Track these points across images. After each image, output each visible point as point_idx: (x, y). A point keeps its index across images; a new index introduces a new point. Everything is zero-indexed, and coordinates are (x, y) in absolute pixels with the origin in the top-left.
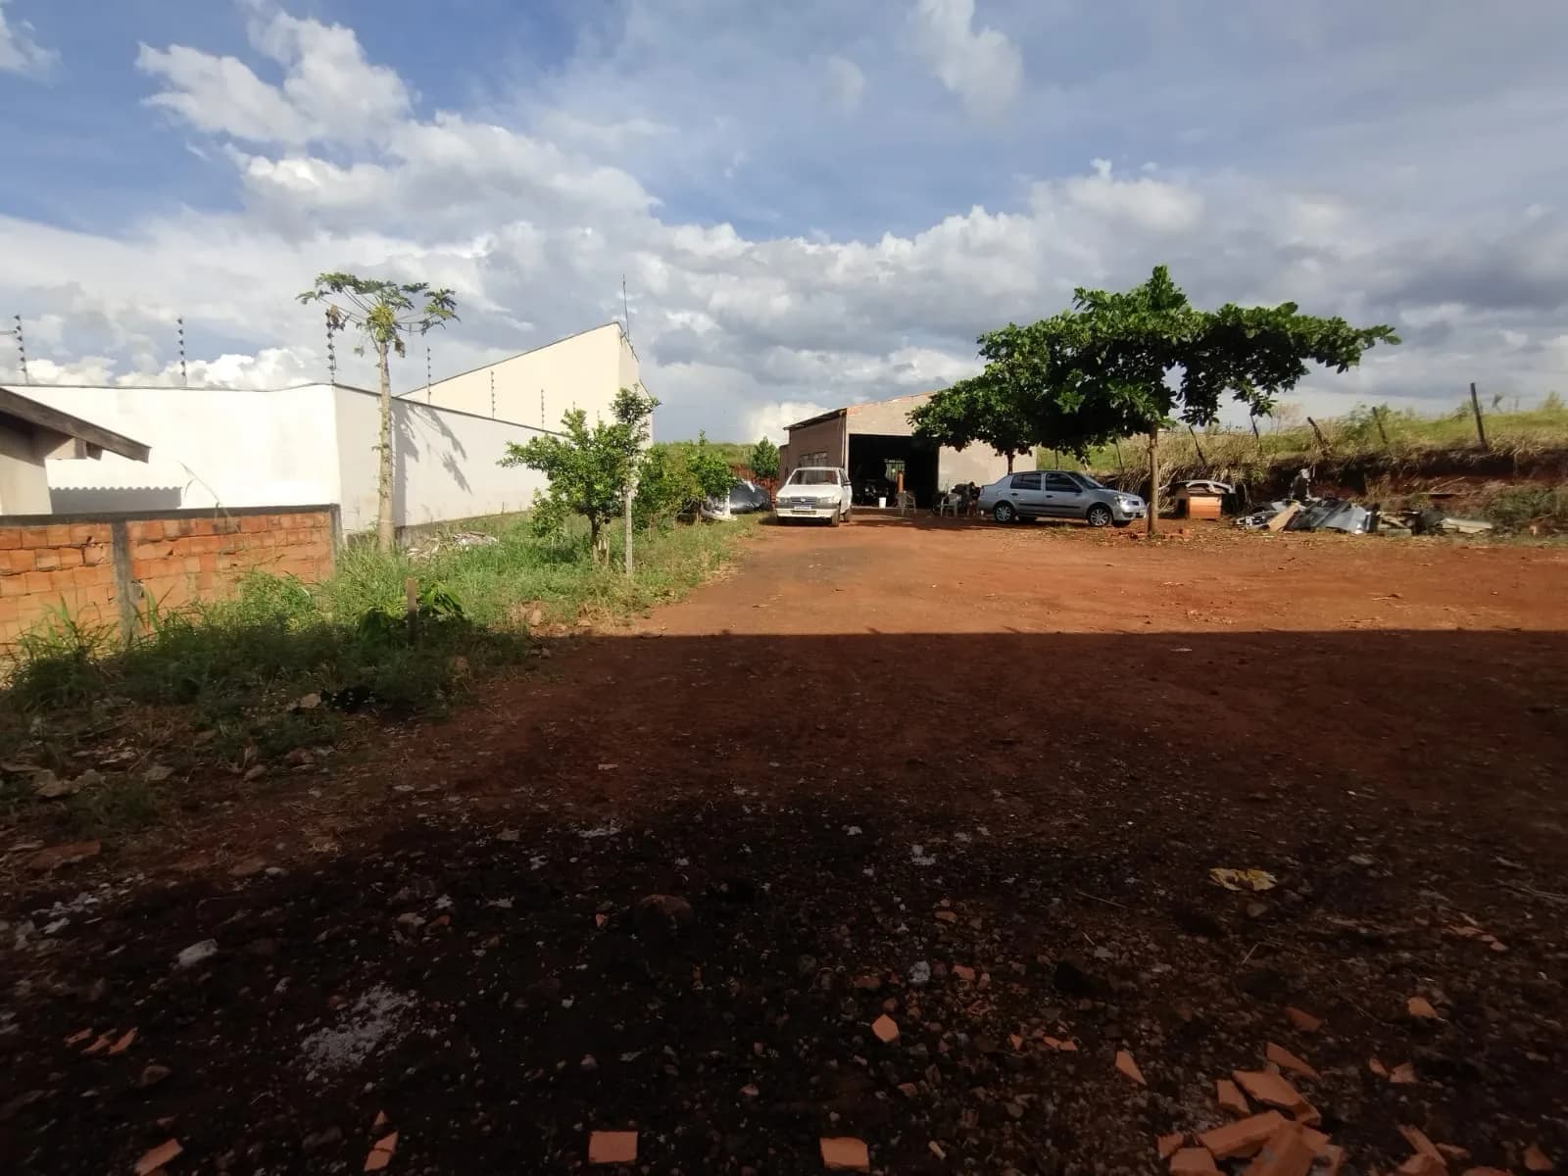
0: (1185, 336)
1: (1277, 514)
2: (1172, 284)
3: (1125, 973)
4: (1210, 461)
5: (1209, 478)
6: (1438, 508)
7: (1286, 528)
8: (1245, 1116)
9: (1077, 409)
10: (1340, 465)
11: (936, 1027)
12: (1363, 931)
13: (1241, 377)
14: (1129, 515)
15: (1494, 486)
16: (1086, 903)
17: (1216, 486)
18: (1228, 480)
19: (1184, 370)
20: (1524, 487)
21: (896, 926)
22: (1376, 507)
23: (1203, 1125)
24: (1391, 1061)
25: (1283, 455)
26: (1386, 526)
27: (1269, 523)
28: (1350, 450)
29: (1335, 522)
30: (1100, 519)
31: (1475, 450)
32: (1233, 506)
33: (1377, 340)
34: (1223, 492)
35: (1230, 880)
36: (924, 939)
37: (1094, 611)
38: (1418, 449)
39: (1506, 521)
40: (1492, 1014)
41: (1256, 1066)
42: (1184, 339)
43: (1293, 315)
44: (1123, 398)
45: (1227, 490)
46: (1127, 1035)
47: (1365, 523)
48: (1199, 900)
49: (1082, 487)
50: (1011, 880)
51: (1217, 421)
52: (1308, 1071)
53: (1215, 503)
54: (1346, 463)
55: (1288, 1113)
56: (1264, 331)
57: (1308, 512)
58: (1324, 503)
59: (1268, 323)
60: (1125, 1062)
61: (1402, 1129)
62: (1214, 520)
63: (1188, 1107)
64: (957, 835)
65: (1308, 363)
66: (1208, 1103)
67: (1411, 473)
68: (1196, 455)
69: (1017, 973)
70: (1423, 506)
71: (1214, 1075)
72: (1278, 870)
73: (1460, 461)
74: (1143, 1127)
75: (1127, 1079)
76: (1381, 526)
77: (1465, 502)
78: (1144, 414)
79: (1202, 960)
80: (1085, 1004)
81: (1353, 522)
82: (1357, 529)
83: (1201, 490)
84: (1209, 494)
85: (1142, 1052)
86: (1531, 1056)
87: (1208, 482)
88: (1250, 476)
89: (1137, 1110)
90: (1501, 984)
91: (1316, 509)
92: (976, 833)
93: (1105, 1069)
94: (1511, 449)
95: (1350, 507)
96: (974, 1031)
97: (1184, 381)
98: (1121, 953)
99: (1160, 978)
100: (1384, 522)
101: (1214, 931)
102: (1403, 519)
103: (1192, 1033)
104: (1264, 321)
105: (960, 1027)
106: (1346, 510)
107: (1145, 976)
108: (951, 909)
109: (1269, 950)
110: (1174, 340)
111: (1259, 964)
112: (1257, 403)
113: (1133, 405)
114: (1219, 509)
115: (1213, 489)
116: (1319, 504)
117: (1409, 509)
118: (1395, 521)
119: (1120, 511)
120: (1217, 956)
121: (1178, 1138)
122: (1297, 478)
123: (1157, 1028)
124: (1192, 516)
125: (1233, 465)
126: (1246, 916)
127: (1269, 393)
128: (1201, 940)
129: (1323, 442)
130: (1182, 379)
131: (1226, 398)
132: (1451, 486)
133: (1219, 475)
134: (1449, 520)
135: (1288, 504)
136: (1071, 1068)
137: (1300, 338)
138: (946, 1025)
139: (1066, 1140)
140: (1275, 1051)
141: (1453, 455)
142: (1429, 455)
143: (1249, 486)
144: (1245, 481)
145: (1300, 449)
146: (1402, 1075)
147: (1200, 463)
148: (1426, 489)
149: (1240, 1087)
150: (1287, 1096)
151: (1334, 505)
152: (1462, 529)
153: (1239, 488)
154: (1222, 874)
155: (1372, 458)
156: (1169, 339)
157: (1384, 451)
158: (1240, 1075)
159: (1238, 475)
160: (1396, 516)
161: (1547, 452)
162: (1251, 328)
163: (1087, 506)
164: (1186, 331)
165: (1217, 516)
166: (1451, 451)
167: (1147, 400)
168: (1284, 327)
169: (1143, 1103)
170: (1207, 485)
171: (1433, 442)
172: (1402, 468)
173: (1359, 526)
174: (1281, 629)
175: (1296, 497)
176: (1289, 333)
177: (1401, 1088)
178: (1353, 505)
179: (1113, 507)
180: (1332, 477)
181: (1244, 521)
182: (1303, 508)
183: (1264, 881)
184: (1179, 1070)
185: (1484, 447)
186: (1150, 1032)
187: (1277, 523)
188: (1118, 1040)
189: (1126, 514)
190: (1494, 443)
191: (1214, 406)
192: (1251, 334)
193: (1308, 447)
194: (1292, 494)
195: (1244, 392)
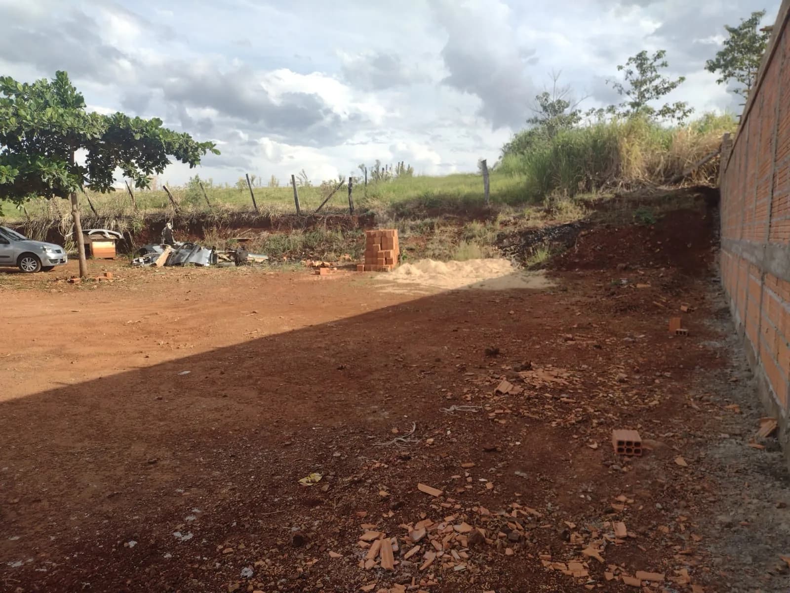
0: (96, 134)
1: (159, 255)
2: (75, 89)
3: (308, 530)
4: (100, 214)
5: (103, 227)
6: (243, 248)
7: (165, 265)
8: (370, 547)
9: (12, 180)
10: (187, 219)
11: (273, 583)
12: (356, 479)
13: (128, 161)
14: (55, 261)
15: (265, 234)
16: (270, 516)
17: (110, 233)
18: (116, 228)
19: (87, 152)
20: (277, 235)
21: (215, 565)
22: (214, 248)
23: (363, 555)
24: (387, 512)
25: (151, 211)
26: (221, 260)
27: (157, 262)
28: (190, 209)
29: (193, 259)
30: (30, 265)
31: (253, 213)
32: (123, 247)
33: (207, 150)
34: (115, 238)
35: (308, 482)
36: (231, 563)
37: (99, 354)
38: (227, 211)
39: (274, 255)
40: (396, 486)
41: (362, 533)
42: (96, 136)
43: (160, 127)
44: (51, 174)
45: (117, 236)
46: (327, 547)
47: (210, 260)
48: (305, 495)
49: (8, 239)
50: (235, 524)
51: (114, 189)
52: (373, 526)
53: (110, 246)
54: (190, 218)
55: (378, 539)
56: (146, 137)
57: (177, 253)
58: (185, 246)
59: (147, 131)
60: (333, 554)
61: (399, 526)
62: (112, 259)
63: (357, 554)
64: (187, 519)
65: (171, 158)
66: (361, 549)
67: (225, 225)
68: (89, 208)
69: (276, 552)
70: (236, 246)
71: (355, 542)
72: (318, 470)
73: (247, 219)
74: (352, 565)
75: (337, 558)
76: (218, 260)
77: (254, 244)
78: (67, 187)
79: (324, 514)
80: (308, 546)
81: (203, 258)
82: (205, 262)
83: (99, 236)
84: (106, 239)
85: (334, 549)
86: (409, 492)
87: (104, 230)
88: (131, 225)
89: (348, 563)
90: (393, 477)
91: (182, 251)
92: (194, 514)
93: (330, 560)
94: (268, 214)
95: (200, 249)
96: (285, 576)
97: (88, 160)
98: (300, 525)
99: (319, 526)
100: (220, 258)
101: (319, 502)
102: (228, 255)
103: (342, 535)
104: (144, 129)
105: (279, 578)
106: (199, 251)
107: (314, 528)
108: (225, 547)
109: (339, 499)
110: (89, 136)
111: (340, 505)
112: (140, 179)
113: (59, 180)
114: (114, 251)
115: (108, 236)
116: (182, 248)
117: (230, 249)
118: (225, 257)
119: (46, 258)
120: (327, 510)
121: (362, 561)
122: (165, 229)
123: (333, 540)
124: (96, 256)
125: (118, 217)
126: (323, 492)
127: (148, 174)
128: (318, 507)
129: (174, 203)
130: (86, 158)
131: (118, 172)
132: (247, 234)
133: (109, 225)
134: (250, 255)
135: (164, 247)
136: (321, 566)
137: (169, 144)
138: (276, 581)
139: (340, 582)
140: (364, 526)
141: (244, 216)
142: (232, 215)
143: (132, 233)
144: (129, 229)
145: (160, 207)
146: (391, 514)
147: (93, 214)
148: (234, 236)
149: (363, 540)
150: (376, 534)
151: (191, 247)
152: (256, 260)
153: (125, 234)
154: (303, 481)
155: (204, 216)
156: (85, 135)
157: (211, 212)
158: (361, 538)
159: (124, 225)
160: (225, 254)
161: (283, 216)
162: (136, 133)
163: (16, 256)
164: (95, 130)
165: (113, 256)
166: (243, 213)
167: (68, 176)
168: (158, 136)
169: (348, 560)
170: (102, 233)
171: (232, 207)
172: (220, 222)
173: (207, 261)
174: (221, 346)
175: (166, 242)
176: (162, 141)
177: (393, 517)
178: (202, 248)
179: (40, 256)
180: (183, 227)
181: (138, 261)
182: (173, 250)
183: (317, 477)
184: (347, 547)
185: (256, 212)
186: (332, 542)
187: (160, 261)
188: (325, 550)
189: (52, 261)
190: (261, 209)
191: (111, 179)
192: (138, 137)
193: (165, 206)
194: (164, 240)
195: (131, 171)
